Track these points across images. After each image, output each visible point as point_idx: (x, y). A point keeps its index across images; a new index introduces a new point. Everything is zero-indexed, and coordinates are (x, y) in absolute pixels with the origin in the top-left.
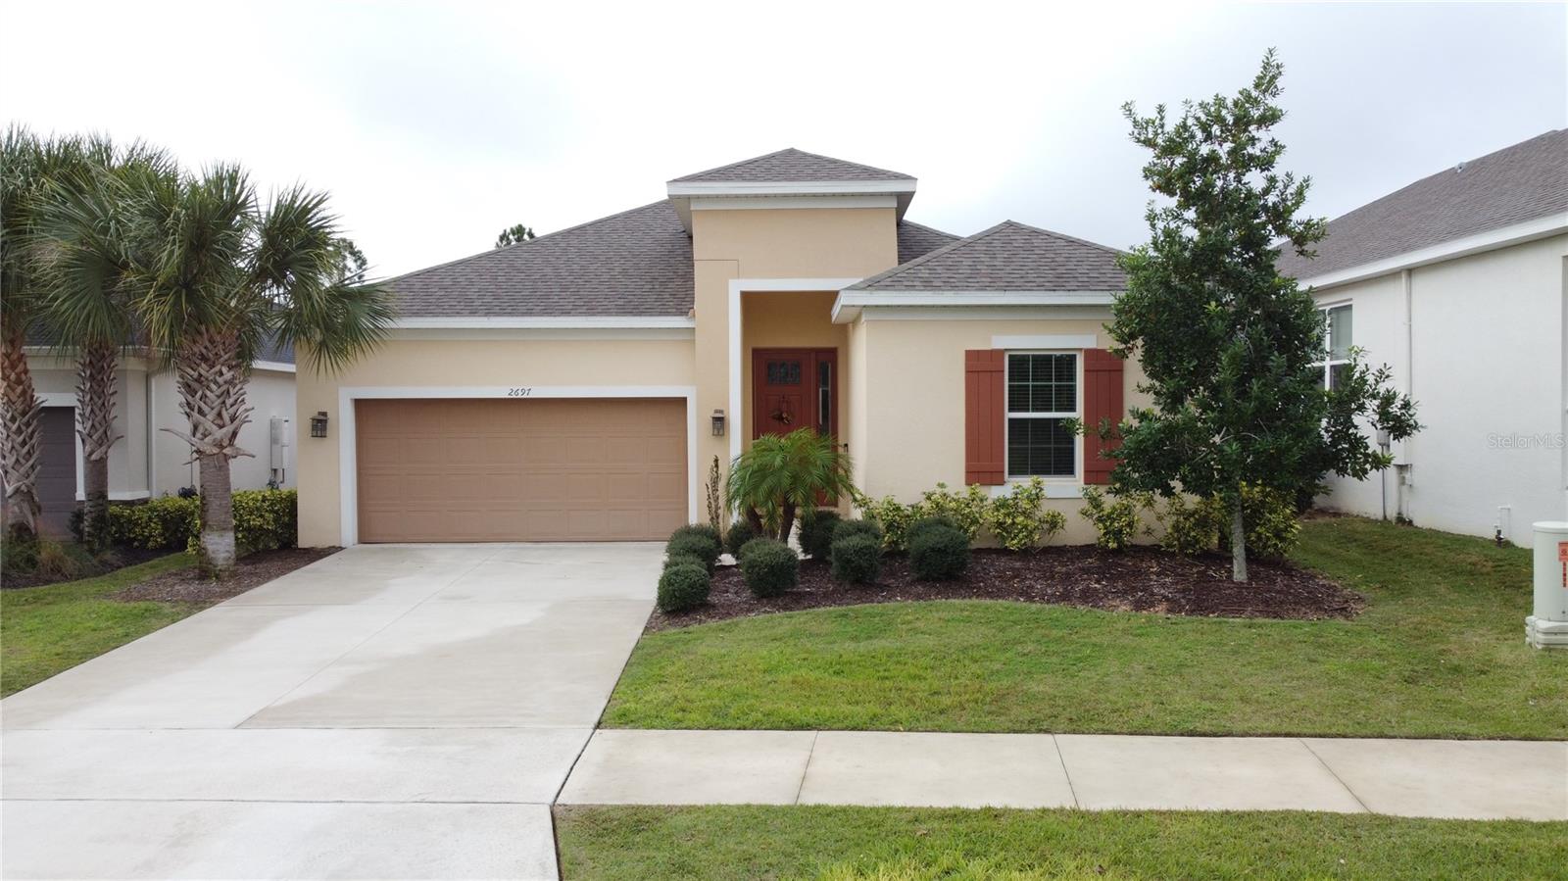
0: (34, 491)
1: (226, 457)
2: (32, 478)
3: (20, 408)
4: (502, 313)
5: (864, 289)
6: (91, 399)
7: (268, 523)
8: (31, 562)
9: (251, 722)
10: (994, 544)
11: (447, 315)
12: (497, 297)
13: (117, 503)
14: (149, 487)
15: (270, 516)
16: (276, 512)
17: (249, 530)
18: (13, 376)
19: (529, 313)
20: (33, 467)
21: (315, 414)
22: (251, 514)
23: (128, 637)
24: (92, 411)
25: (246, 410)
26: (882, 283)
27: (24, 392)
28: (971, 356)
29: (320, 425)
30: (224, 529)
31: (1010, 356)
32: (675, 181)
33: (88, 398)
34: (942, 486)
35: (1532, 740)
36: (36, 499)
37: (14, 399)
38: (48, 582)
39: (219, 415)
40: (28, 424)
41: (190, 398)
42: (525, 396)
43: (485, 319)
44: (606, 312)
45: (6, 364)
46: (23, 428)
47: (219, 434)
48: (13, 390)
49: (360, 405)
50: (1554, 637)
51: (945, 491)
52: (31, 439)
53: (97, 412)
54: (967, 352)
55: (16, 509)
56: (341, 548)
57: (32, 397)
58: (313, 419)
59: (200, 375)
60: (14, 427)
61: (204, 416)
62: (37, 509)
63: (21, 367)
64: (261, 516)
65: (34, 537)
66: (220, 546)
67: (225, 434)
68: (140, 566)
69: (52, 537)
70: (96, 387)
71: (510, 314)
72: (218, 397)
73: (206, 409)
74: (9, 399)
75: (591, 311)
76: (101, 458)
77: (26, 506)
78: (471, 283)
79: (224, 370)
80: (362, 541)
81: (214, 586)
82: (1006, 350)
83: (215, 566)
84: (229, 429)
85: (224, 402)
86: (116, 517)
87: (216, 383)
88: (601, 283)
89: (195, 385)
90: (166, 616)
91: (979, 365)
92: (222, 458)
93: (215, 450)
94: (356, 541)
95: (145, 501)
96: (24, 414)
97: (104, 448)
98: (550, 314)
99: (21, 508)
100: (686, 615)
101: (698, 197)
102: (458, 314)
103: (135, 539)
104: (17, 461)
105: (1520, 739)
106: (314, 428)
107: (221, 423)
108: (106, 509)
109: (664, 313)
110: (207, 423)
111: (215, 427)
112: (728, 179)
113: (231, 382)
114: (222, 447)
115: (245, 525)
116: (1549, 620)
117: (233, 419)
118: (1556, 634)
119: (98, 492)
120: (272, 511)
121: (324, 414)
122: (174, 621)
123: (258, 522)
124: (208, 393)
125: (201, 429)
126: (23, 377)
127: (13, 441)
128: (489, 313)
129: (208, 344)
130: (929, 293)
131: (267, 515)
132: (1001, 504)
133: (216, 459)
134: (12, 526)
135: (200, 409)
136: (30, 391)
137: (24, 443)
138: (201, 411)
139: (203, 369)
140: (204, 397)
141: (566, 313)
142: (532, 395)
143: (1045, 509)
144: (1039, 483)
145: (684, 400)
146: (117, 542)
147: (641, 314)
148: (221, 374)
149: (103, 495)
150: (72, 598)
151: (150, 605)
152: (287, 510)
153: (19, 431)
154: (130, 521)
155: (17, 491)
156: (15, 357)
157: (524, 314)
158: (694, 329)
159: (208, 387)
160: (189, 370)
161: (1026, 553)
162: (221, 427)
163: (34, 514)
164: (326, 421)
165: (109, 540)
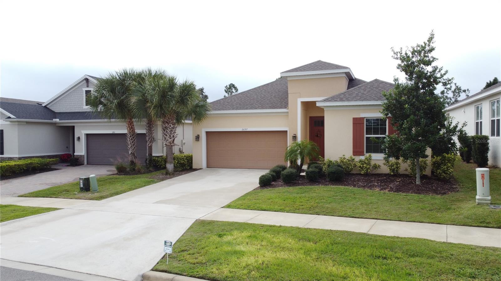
0: (135, 153)
1: (172, 146)
2: (135, 150)
3: (132, 134)
4: (240, 109)
5: (323, 101)
6: (149, 131)
7: (185, 162)
8: (134, 169)
9: (157, 202)
10: (358, 172)
11: (227, 110)
12: (240, 104)
13: (154, 156)
14: (163, 153)
15: (186, 161)
16: (188, 159)
17: (181, 163)
18: (130, 127)
19: (247, 109)
20: (135, 147)
21: (196, 135)
22: (181, 160)
23: (145, 186)
24: (149, 134)
25: (177, 135)
26: (328, 100)
27: (133, 130)
28: (355, 120)
29: (198, 138)
30: (171, 163)
31: (366, 119)
32: (282, 72)
33: (148, 131)
34: (344, 155)
35: (440, 224)
36: (135, 155)
37: (131, 132)
38: (137, 174)
39: (170, 136)
40: (134, 138)
41: (164, 132)
42: (246, 130)
43: (236, 111)
44: (266, 108)
45: (129, 124)
46: (133, 138)
47: (170, 140)
48: (131, 130)
49: (207, 133)
50: (479, 201)
51: (345, 157)
52: (134, 141)
53: (150, 135)
54: (353, 118)
55: (131, 157)
56: (202, 169)
57: (135, 131)
58: (196, 137)
59: (166, 126)
60: (131, 138)
61: (167, 136)
62: (135, 157)
63: (132, 124)
64: (184, 160)
65: (135, 164)
66: (170, 167)
67: (171, 140)
68: (158, 172)
69: (139, 164)
70: (149, 129)
71: (242, 109)
72: (170, 131)
73: (167, 134)
74: (130, 132)
75: (263, 108)
76: (151, 146)
77: (133, 156)
78: (235, 101)
79: (171, 125)
80: (207, 167)
81: (168, 176)
82: (365, 117)
83: (169, 171)
84: (172, 139)
85: (171, 133)
86: (154, 160)
87: (169, 128)
88: (267, 100)
89: (165, 129)
90: (155, 182)
91: (357, 122)
92: (171, 146)
93: (169, 144)
94: (206, 167)
95: (162, 156)
96: (133, 135)
97: (151, 143)
98: (252, 109)
99: (132, 157)
100: (265, 187)
101: (289, 76)
102: (230, 109)
103: (158, 165)
104: (131, 146)
105: (437, 224)
106: (196, 139)
107: (170, 138)
108: (152, 158)
109: (281, 108)
110: (167, 138)
111: (169, 139)
112: (297, 71)
113: (173, 128)
114: (171, 144)
115: (179, 162)
116: (479, 196)
117: (173, 137)
118: (481, 200)
119: (150, 154)
120: (186, 159)
121: (199, 135)
122: (155, 183)
123: (183, 162)
124: (168, 130)
125: (166, 139)
126: (133, 127)
127: (131, 141)
128: (237, 109)
129: (168, 119)
130: (341, 102)
131: (185, 160)
132: (361, 161)
133: (170, 147)
134: (130, 161)
135: (166, 134)
136: (134, 130)
137: (133, 142)
138: (166, 135)
139: (167, 125)
140: (167, 131)
141: (256, 109)
142: (248, 130)
143: (373, 163)
144: (370, 155)
145: (287, 131)
146: (154, 166)
147: (275, 108)
148: (171, 126)
149: (151, 155)
150: (140, 177)
151: (153, 180)
152: (190, 159)
153: (132, 139)
154: (157, 161)
155: (131, 153)
156: (131, 122)
157: (245, 109)
158: (288, 112)
159: (168, 129)
160: (164, 125)
161: (367, 175)
162: (170, 139)
163: (135, 158)
164: (199, 137)
165: (152, 165)
